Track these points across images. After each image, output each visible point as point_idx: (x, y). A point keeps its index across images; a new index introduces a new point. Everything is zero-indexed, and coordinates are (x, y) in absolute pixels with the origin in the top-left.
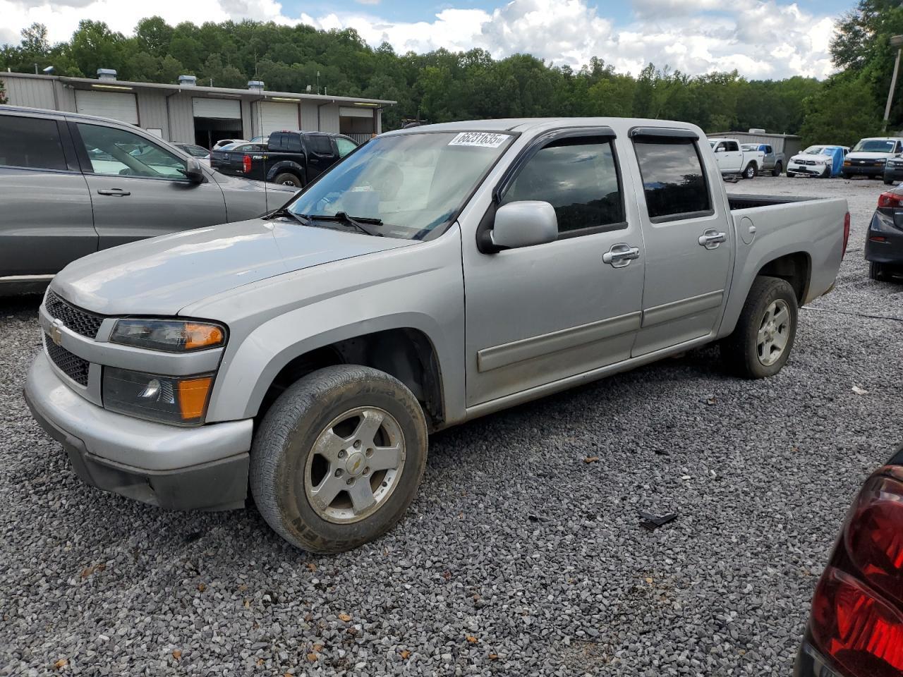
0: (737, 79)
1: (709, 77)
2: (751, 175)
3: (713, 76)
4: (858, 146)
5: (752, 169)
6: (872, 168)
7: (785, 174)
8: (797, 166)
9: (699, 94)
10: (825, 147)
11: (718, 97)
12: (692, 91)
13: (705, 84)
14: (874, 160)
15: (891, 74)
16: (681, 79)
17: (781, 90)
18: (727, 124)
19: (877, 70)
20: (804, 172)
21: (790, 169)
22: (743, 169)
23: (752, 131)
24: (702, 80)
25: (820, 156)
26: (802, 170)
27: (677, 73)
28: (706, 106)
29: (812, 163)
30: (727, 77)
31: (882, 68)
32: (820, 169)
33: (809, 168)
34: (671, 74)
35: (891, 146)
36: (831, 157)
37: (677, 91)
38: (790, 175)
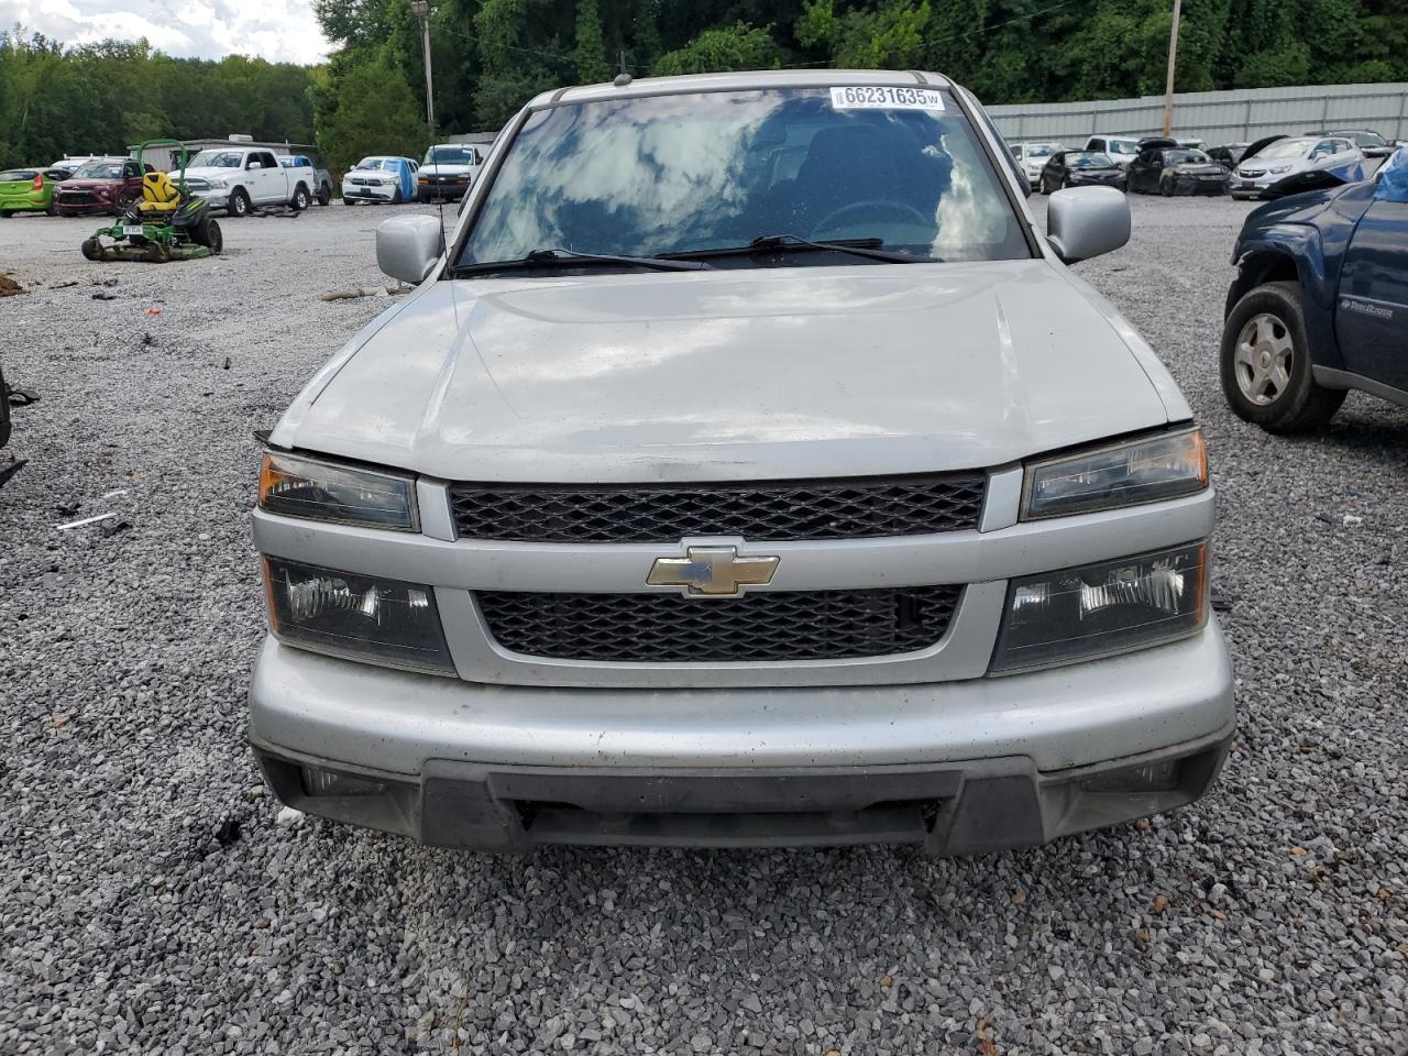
0: (150, 54)
1: (101, 48)
2: (302, 205)
3: (108, 45)
4: (428, 159)
5: (302, 195)
6: (454, 187)
7: (341, 201)
8: (358, 188)
9: (93, 75)
10: (384, 159)
11: (128, 82)
12: (76, 68)
13: (97, 59)
14: (456, 176)
15: (421, 56)
16: (49, 48)
17: (224, 76)
18: (156, 128)
19: (399, 50)
20: (369, 197)
21: (348, 193)
22: (291, 196)
23: (233, 138)
24: (88, 52)
25: (383, 171)
26: (366, 194)
27: (39, 38)
28: (111, 96)
29: (376, 183)
30: (132, 49)
31: (406, 48)
32: (388, 191)
33: (374, 190)
34: (28, 39)
35: (468, 157)
36: (398, 174)
37: (52, 68)
38: (350, 202)
